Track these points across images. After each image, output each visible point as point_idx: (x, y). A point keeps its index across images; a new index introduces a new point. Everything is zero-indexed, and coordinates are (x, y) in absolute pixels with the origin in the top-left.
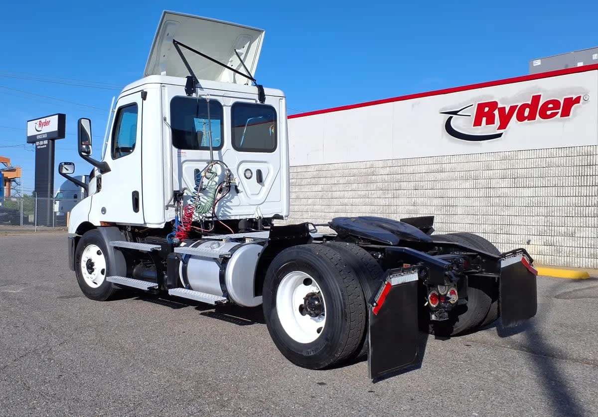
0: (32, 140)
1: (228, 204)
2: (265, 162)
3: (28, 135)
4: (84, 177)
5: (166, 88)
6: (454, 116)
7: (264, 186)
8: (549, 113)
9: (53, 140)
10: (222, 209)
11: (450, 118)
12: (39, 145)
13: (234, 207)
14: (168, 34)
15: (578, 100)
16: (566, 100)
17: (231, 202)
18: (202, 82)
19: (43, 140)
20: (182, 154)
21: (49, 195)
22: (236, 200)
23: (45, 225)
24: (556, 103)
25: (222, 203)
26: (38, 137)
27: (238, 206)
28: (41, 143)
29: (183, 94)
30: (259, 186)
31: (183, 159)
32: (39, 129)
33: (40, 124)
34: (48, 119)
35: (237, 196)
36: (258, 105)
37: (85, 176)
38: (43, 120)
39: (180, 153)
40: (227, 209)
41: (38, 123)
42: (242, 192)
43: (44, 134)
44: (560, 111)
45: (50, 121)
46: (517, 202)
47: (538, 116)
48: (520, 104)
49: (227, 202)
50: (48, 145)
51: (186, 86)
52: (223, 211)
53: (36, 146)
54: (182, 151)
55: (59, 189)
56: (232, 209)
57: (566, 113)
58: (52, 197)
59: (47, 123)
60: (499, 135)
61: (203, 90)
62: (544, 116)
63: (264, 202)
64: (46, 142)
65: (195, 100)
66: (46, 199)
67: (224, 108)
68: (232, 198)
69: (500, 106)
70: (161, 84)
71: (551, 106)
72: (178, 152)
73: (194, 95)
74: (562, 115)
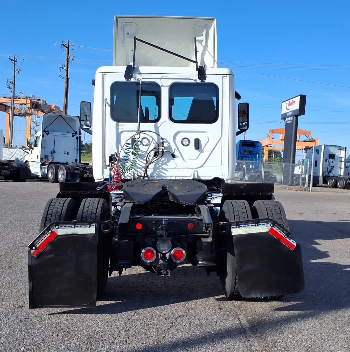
0: (284, 117)
1: (164, 166)
2: (204, 132)
3: (282, 113)
4: (323, 146)
5: (107, 76)
7: (203, 152)
9: (297, 116)
10: (158, 170)
12: (288, 121)
13: (170, 170)
14: (128, 34)
17: (168, 165)
18: (142, 69)
19: (290, 116)
20: (119, 126)
21: (291, 161)
22: (172, 163)
23: (288, 184)
25: (158, 166)
26: (288, 115)
27: (174, 168)
28: (289, 119)
29: (122, 79)
30: (197, 152)
31: (120, 130)
32: (288, 108)
33: (289, 104)
34: (294, 99)
35: (173, 161)
36: (197, 84)
37: (325, 145)
38: (291, 101)
39: (118, 125)
40: (163, 171)
41: (288, 104)
42: (178, 157)
43: (291, 111)
45: (295, 102)
49: (162, 165)
50: (293, 120)
51: (125, 73)
52: (158, 172)
53: (286, 122)
54: (120, 124)
55: (305, 156)
56: (168, 171)
58: (294, 162)
59: (293, 103)
61: (142, 75)
63: (202, 166)
64: (292, 118)
65: (133, 83)
66: (289, 164)
67: (162, 88)
68: (169, 161)
70: (103, 73)
72: (116, 125)
73: (133, 80)
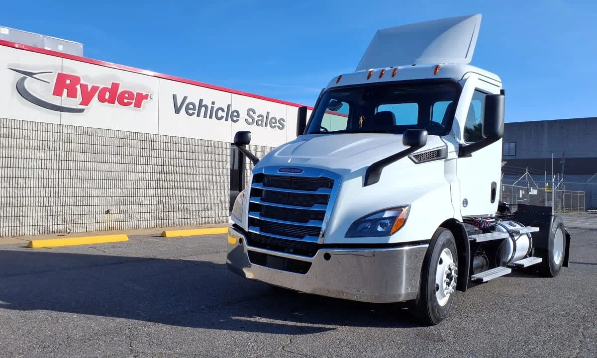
6: (29, 78)
8: (126, 101)
11: (24, 79)
15: (146, 97)
16: (137, 93)
24: (131, 94)
44: (134, 101)
46: (95, 175)
47: (116, 102)
48: (101, 86)
57: (138, 105)
60: (82, 111)
62: (122, 103)
69: (82, 82)
71: (127, 95)
74: (135, 106)
